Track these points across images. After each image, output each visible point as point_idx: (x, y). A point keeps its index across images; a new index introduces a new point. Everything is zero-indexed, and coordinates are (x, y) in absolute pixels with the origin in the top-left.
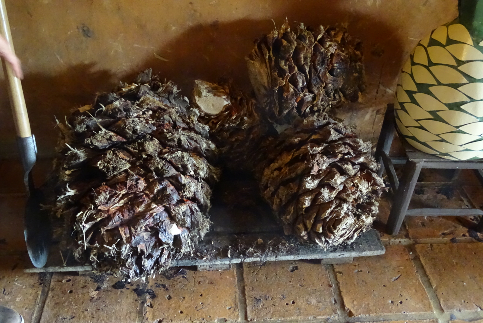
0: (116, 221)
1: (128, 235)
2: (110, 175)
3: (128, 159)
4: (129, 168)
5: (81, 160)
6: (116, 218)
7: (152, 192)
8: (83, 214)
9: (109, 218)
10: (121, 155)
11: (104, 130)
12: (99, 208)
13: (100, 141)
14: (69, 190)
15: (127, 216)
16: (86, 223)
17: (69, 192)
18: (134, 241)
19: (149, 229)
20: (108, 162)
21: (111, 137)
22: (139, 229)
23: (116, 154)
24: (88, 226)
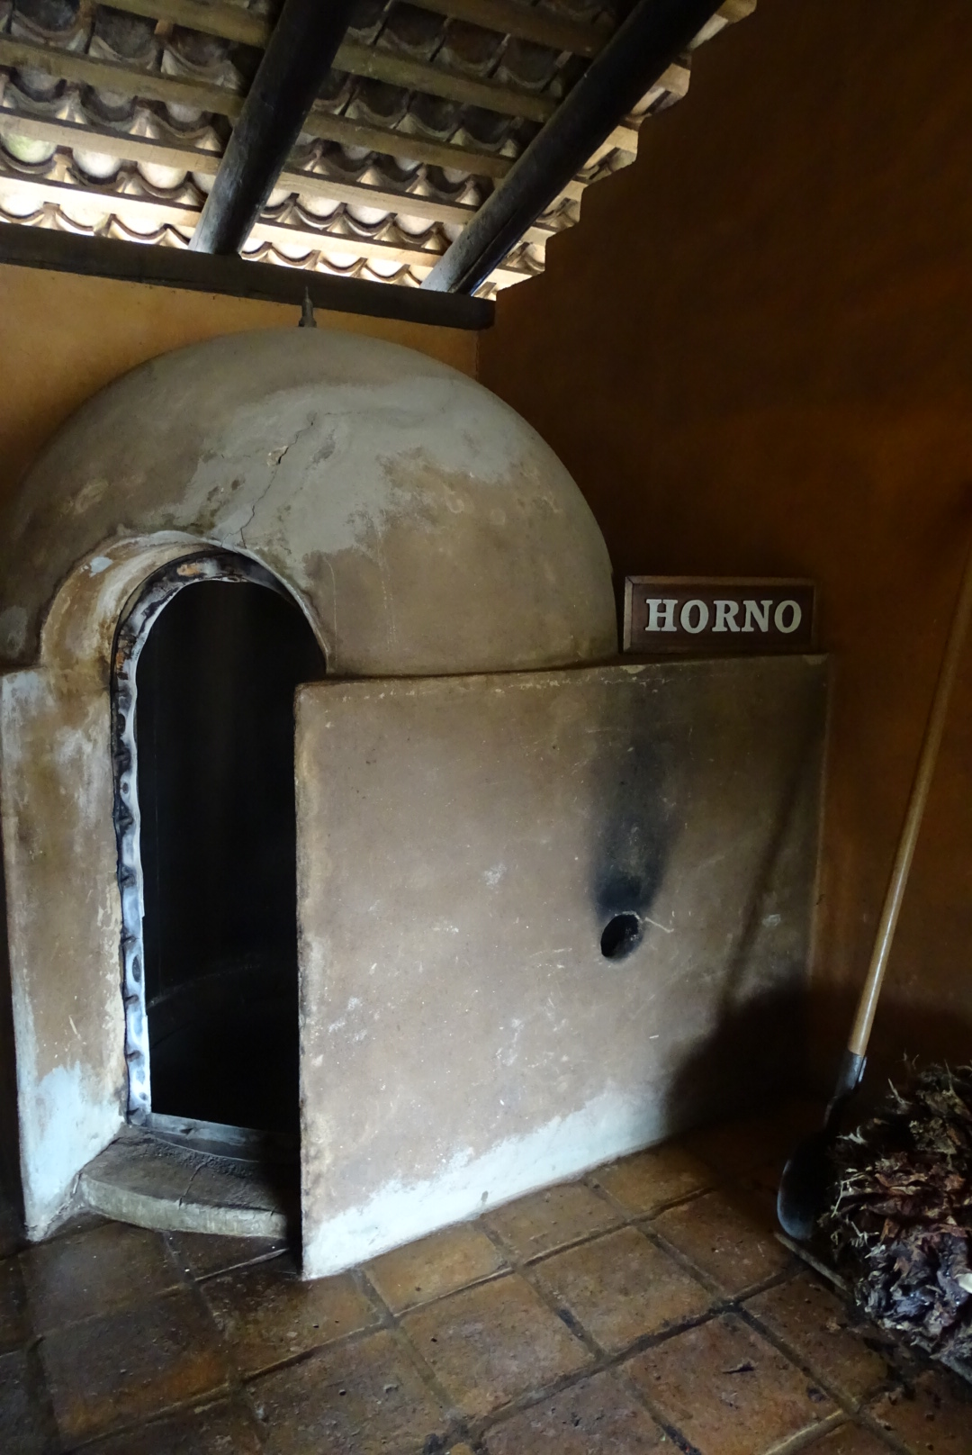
0: (888, 1206)
1: (892, 1236)
2: (921, 1147)
3: (959, 1143)
4: (952, 1156)
5: (899, 1113)
6: (891, 1203)
7: (961, 1200)
8: (855, 1173)
9: (885, 1196)
10: (952, 1132)
11: (951, 1092)
12: (877, 1175)
13: (936, 1102)
14: (858, 1135)
15: (907, 1211)
16: (852, 1184)
17: (855, 1135)
18: (894, 1246)
19: (926, 1249)
20: (927, 1130)
21: (955, 1104)
22: (912, 1239)
23: (945, 1127)
24: (851, 1191)
